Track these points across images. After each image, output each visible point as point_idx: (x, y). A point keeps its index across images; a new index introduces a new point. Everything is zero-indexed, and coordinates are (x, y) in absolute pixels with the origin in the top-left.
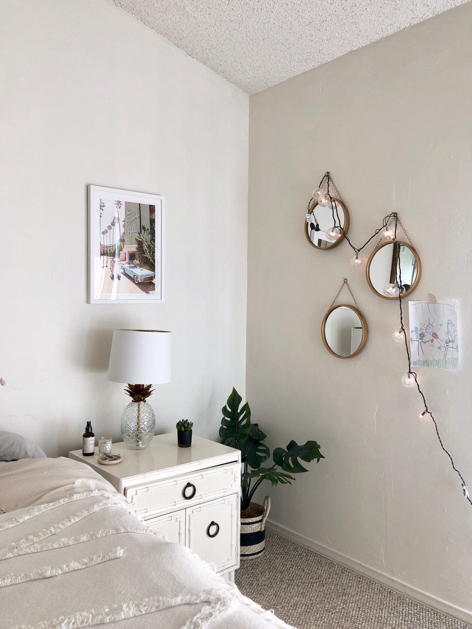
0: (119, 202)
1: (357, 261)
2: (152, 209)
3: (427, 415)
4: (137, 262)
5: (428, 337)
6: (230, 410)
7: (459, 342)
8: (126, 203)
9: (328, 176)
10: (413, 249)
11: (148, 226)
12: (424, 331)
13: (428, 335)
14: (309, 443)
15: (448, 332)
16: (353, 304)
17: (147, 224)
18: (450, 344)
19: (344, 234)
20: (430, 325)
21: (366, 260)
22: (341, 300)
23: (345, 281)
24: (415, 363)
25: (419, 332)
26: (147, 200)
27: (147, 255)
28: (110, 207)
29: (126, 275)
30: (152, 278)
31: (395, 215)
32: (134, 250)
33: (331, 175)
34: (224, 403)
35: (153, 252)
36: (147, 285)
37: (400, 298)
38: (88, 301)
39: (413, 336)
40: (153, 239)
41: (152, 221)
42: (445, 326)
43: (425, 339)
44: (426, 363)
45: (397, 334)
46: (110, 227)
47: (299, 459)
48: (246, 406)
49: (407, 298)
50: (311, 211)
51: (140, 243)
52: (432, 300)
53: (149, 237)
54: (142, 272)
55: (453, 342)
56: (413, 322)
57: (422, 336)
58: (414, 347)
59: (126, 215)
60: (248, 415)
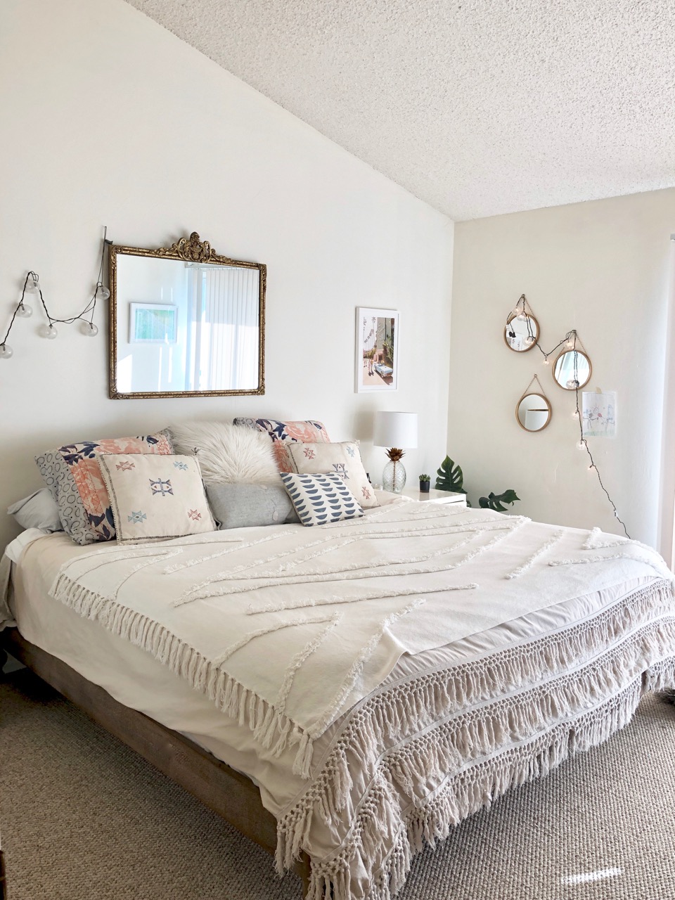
0: (374, 318)
1: (546, 362)
2: (393, 321)
3: (593, 467)
4: (383, 361)
5: (595, 416)
6: (444, 472)
7: (616, 419)
8: (378, 318)
9: (523, 297)
10: (586, 356)
11: (390, 335)
12: (592, 412)
13: (595, 415)
14: (507, 491)
15: (609, 413)
16: (542, 393)
17: (389, 334)
18: (610, 421)
19: (536, 341)
20: (596, 408)
21: (553, 362)
22: (532, 389)
23: (536, 376)
24: (585, 434)
25: (589, 413)
26: (389, 315)
27: (389, 356)
28: (370, 322)
29: (377, 371)
30: (391, 373)
31: (575, 332)
32: (382, 353)
33: (526, 297)
34: (439, 466)
35: (392, 354)
36: (388, 378)
37: (577, 389)
38: (356, 390)
39: (585, 415)
40: (393, 345)
41: (393, 330)
42: (606, 409)
43: (593, 418)
44: (593, 434)
45: (574, 414)
46: (369, 337)
47: (501, 502)
48: (458, 468)
49: (581, 390)
50: (508, 323)
51: (385, 348)
52: (599, 391)
53: (390, 343)
54: (385, 369)
55: (612, 419)
56: (585, 406)
57: (591, 415)
58: (585, 423)
59: (378, 327)
60: (461, 474)
